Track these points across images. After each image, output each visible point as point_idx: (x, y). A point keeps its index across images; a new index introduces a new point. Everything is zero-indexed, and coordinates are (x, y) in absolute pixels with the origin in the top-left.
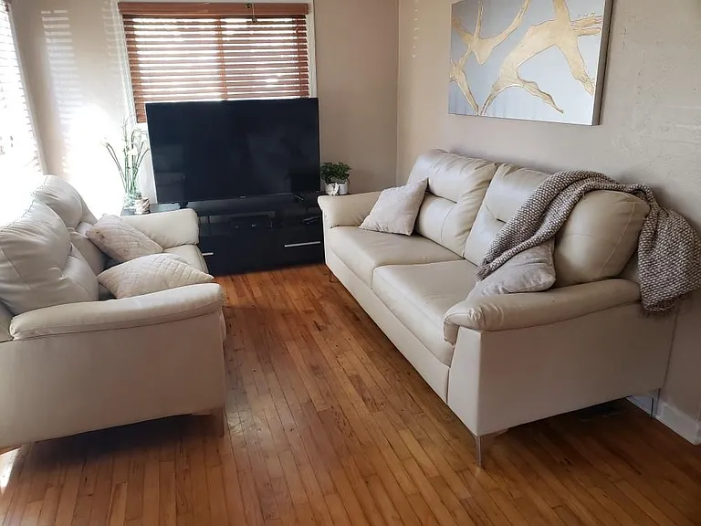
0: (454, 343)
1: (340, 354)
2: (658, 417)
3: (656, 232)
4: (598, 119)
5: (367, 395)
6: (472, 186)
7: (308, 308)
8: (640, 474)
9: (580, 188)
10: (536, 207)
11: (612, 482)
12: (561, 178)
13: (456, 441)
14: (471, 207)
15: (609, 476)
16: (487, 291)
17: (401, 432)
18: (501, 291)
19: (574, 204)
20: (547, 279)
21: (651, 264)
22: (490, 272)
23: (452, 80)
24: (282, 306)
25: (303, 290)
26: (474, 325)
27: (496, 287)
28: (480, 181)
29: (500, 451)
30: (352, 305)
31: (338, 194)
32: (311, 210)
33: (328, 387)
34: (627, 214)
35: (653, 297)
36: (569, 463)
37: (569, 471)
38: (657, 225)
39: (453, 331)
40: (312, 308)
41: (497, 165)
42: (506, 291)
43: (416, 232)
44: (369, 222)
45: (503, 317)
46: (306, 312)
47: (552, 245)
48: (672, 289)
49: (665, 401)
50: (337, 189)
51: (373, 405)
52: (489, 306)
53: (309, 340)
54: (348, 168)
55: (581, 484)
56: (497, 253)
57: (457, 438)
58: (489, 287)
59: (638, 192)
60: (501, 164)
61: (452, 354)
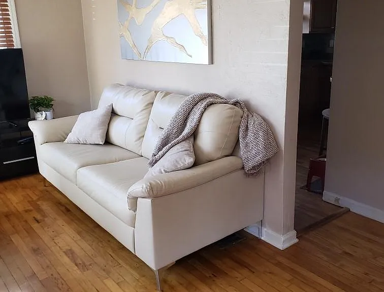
0: (135, 211)
1: (56, 236)
2: (262, 238)
3: (247, 126)
4: (212, 61)
5: (79, 261)
6: (142, 106)
7: (27, 208)
8: (254, 272)
9: (205, 103)
10: (181, 117)
11: (239, 281)
12: (194, 98)
13: (143, 279)
14: (142, 121)
15: (237, 278)
16: (154, 173)
17: (105, 281)
18: (163, 172)
19: (202, 114)
20: (190, 160)
21: (247, 145)
22: (156, 161)
23: (122, 36)
24: (6, 210)
25: (22, 195)
26: (146, 195)
27: (160, 170)
28: (146, 104)
29: (172, 279)
30: (63, 201)
31: (46, 118)
32: (24, 133)
33: (47, 261)
34: (231, 117)
35: (249, 165)
36: (215, 276)
37: (214, 281)
38: (248, 122)
39: (134, 202)
40: (31, 208)
41: (156, 92)
42: (166, 172)
43: (108, 142)
44: (71, 137)
45: (164, 187)
46: (26, 211)
47: (192, 139)
48: (259, 159)
49: (265, 227)
50: (44, 116)
51: (83, 267)
52: (154, 181)
53: (30, 231)
54: (52, 100)
55: (222, 286)
56: (160, 149)
57: (144, 276)
58: (156, 171)
59: (236, 104)
60: (158, 91)
61: (134, 218)
